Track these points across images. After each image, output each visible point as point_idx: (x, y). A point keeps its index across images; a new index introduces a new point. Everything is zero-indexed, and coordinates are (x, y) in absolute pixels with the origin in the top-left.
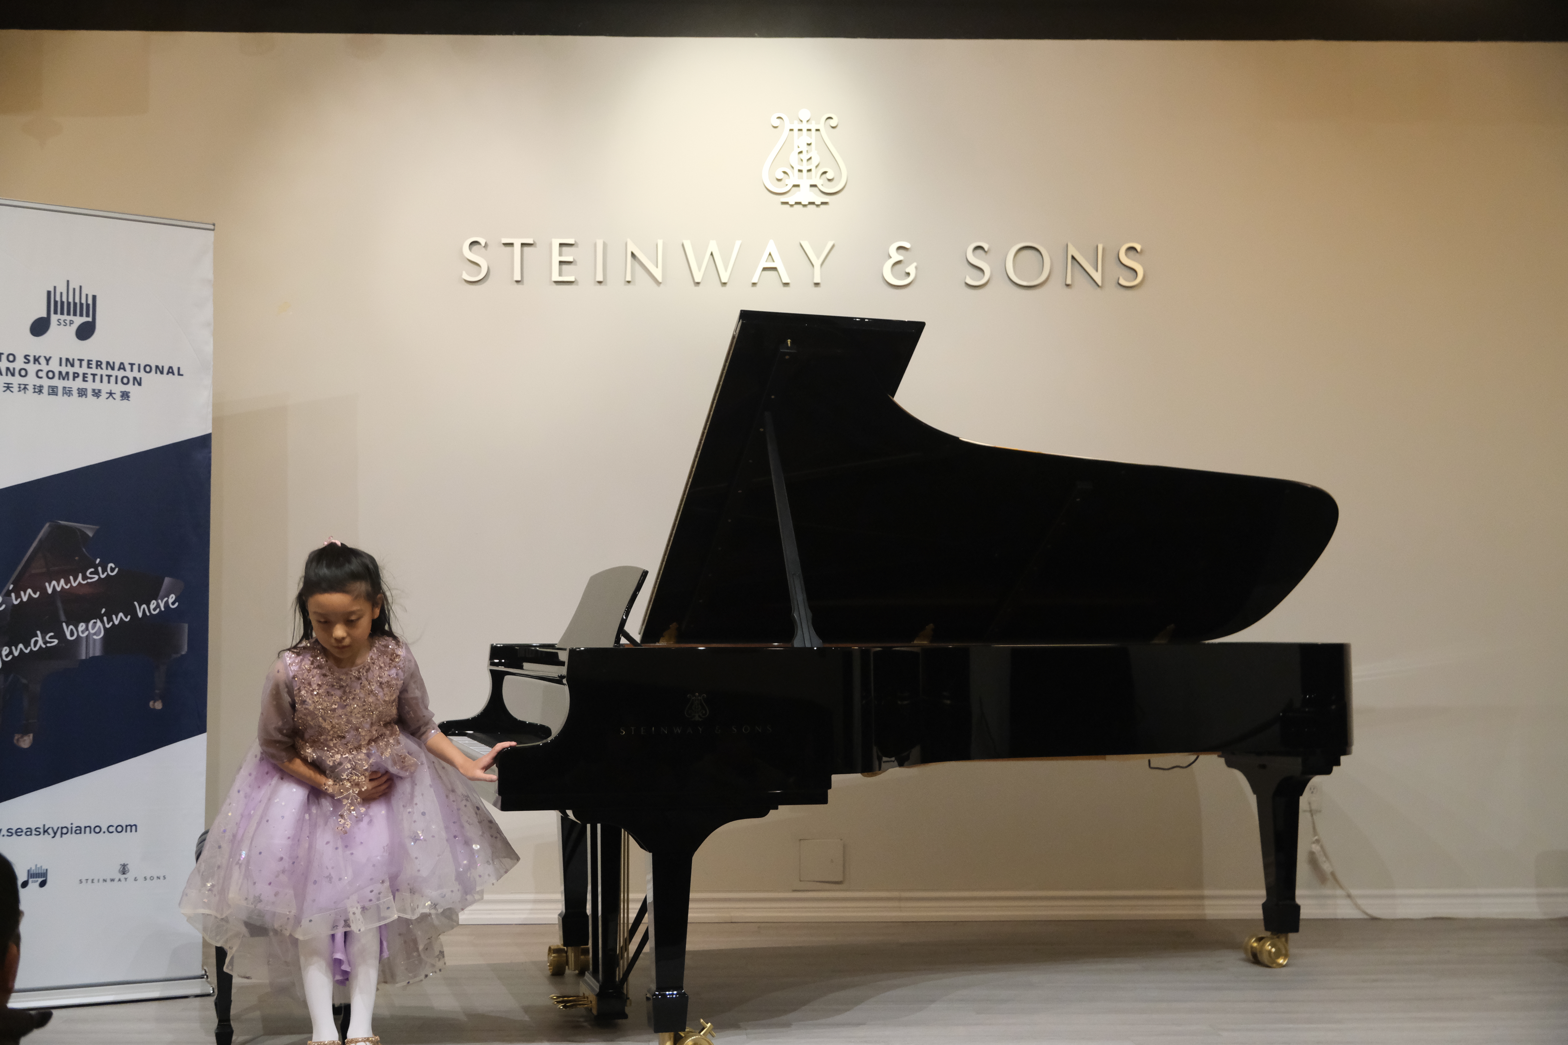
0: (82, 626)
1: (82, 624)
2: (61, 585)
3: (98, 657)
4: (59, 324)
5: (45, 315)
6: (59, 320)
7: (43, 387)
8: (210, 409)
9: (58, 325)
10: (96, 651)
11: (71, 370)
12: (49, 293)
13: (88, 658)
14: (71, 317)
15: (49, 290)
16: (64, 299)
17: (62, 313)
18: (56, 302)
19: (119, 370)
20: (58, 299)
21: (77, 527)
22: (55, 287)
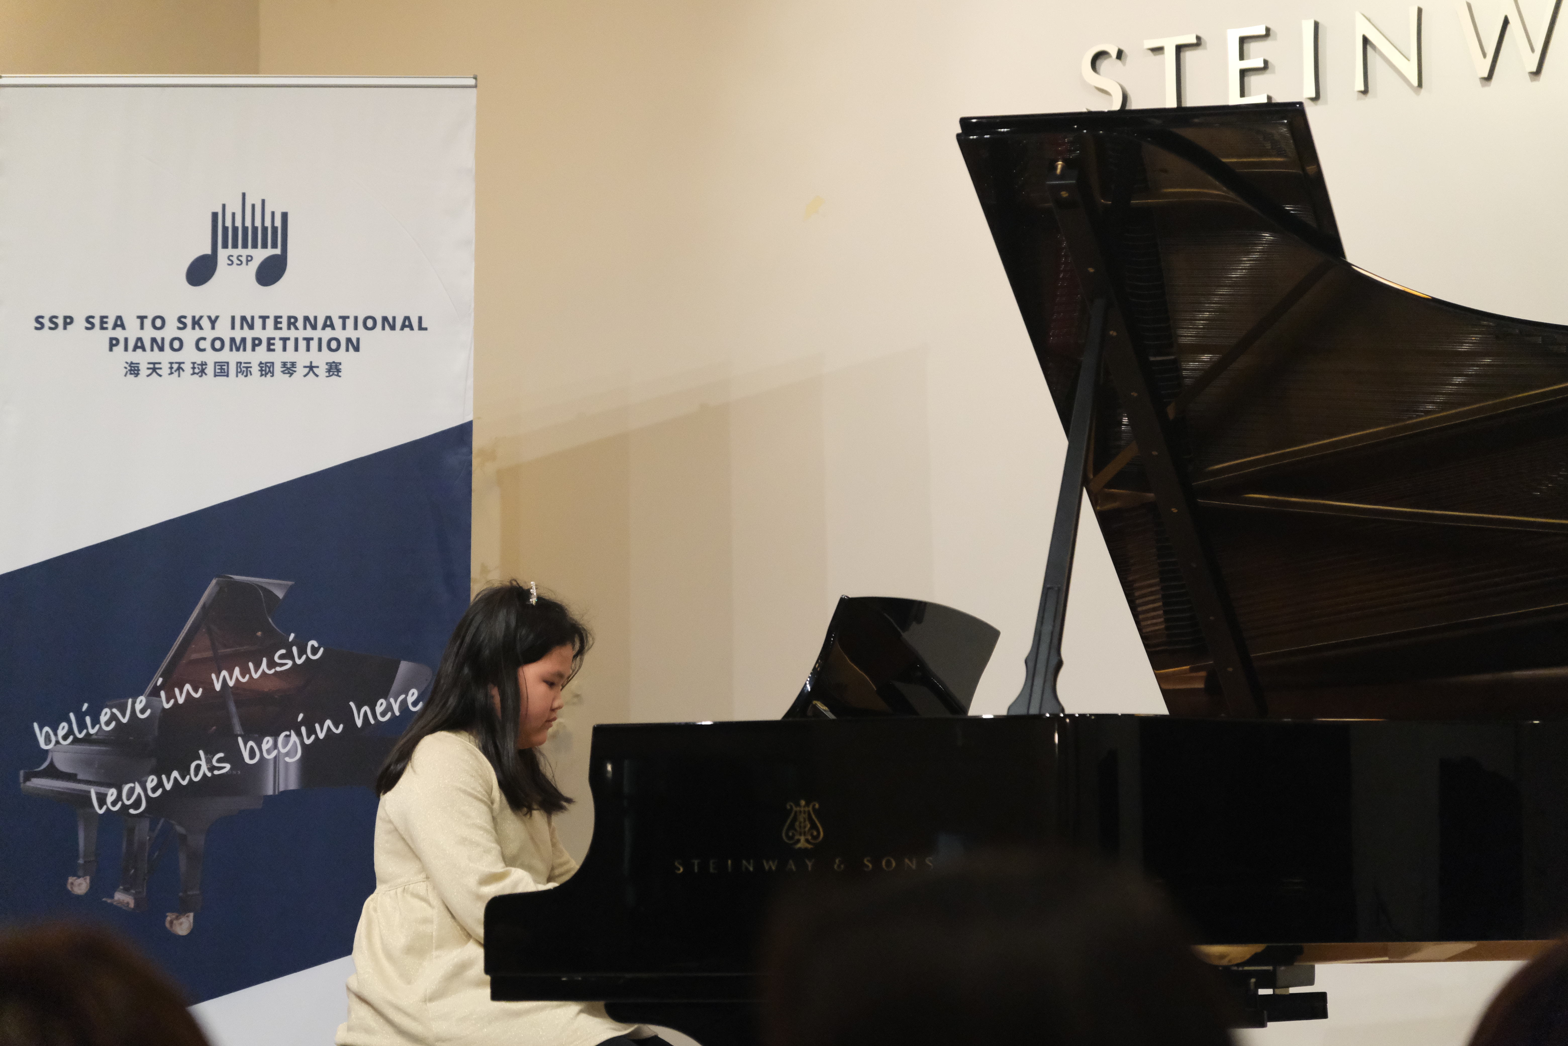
0: (267, 743)
1: (267, 739)
2: (234, 677)
3: (293, 791)
4: (230, 263)
5: (208, 251)
6: (229, 257)
7: (206, 365)
8: (471, 382)
9: (229, 265)
10: (290, 781)
11: (249, 334)
12: (215, 215)
13: (277, 793)
14: (250, 251)
15: (215, 211)
16: (238, 223)
17: (235, 246)
18: (225, 229)
19: (323, 328)
20: (229, 223)
21: (260, 584)
22: (224, 206)
